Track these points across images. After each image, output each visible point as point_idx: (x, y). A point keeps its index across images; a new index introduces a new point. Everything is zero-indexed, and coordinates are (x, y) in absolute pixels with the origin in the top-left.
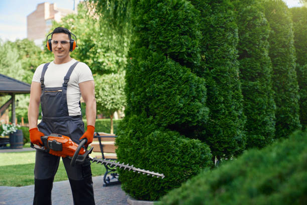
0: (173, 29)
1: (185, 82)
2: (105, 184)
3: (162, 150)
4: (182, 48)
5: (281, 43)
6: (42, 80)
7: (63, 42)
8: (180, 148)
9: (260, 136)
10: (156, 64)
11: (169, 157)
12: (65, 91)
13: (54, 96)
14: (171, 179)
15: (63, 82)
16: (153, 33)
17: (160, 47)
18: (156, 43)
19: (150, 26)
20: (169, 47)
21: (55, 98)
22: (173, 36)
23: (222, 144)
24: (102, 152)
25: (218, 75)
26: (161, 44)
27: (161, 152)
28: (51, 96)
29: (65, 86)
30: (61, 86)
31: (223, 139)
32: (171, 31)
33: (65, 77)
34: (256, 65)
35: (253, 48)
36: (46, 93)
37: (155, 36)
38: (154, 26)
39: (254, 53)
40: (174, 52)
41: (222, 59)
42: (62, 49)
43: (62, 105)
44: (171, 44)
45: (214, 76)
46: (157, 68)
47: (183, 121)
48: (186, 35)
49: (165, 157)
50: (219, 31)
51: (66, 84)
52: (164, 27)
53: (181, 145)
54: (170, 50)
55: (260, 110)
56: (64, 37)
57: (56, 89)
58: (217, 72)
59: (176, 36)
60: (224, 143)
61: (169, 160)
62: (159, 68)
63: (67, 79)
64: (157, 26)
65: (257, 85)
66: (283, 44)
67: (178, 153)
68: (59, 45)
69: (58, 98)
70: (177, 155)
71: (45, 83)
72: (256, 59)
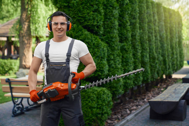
0: (89, 7)
1: (97, 47)
2: (13, 115)
3: (84, 97)
4: (94, 22)
5: (133, 16)
6: (47, 56)
7: (62, 24)
8: (96, 95)
9: (127, 80)
10: (76, 33)
11: (89, 102)
12: (68, 65)
13: (59, 70)
14: (91, 118)
15: (66, 57)
16: (74, 10)
17: (78, 20)
18: (76, 18)
19: (72, 5)
20: (85, 20)
21: (60, 72)
22: (88, 13)
23: (112, 88)
24: (12, 92)
25: (109, 40)
26: (80, 18)
27: (84, 98)
28: (56, 70)
29: (68, 60)
30: (65, 61)
31: (113, 85)
32: (87, 9)
33: (67, 53)
34: (124, 32)
35: (122, 20)
36: (51, 67)
37: (76, 13)
38: (76, 5)
39: (123, 24)
40: (89, 25)
41: (111, 29)
42: (61, 30)
43: (66, 77)
44: (87, 18)
45: (107, 41)
46: (78, 36)
47: (96, 75)
48: (96, 12)
49: (87, 102)
50: (109, 9)
51: (69, 59)
52: (83, 6)
53: (96, 92)
54: (86, 23)
55: (127, 63)
56: (63, 19)
57: (60, 64)
58: (109, 38)
59: (91, 13)
60: (113, 87)
61: (90, 104)
62: (79, 36)
63: (69, 55)
64: (77, 5)
65: (125, 46)
66: (133, 17)
67: (95, 99)
68: (59, 26)
69: (63, 71)
70: (94, 101)
71: (50, 58)
72: (124, 28)
